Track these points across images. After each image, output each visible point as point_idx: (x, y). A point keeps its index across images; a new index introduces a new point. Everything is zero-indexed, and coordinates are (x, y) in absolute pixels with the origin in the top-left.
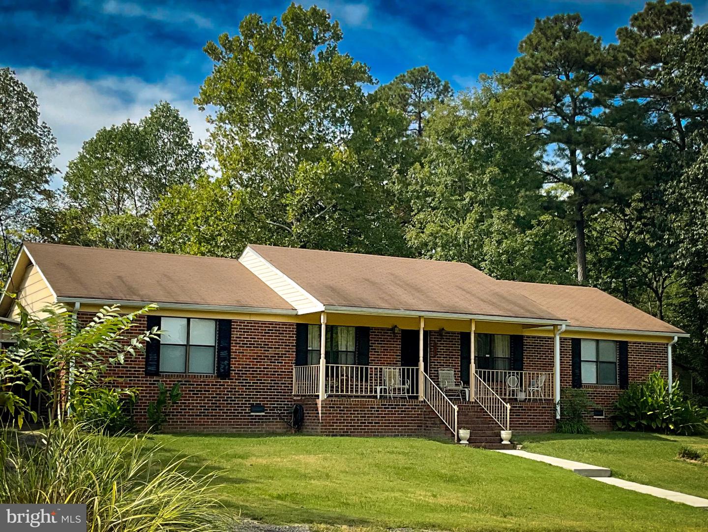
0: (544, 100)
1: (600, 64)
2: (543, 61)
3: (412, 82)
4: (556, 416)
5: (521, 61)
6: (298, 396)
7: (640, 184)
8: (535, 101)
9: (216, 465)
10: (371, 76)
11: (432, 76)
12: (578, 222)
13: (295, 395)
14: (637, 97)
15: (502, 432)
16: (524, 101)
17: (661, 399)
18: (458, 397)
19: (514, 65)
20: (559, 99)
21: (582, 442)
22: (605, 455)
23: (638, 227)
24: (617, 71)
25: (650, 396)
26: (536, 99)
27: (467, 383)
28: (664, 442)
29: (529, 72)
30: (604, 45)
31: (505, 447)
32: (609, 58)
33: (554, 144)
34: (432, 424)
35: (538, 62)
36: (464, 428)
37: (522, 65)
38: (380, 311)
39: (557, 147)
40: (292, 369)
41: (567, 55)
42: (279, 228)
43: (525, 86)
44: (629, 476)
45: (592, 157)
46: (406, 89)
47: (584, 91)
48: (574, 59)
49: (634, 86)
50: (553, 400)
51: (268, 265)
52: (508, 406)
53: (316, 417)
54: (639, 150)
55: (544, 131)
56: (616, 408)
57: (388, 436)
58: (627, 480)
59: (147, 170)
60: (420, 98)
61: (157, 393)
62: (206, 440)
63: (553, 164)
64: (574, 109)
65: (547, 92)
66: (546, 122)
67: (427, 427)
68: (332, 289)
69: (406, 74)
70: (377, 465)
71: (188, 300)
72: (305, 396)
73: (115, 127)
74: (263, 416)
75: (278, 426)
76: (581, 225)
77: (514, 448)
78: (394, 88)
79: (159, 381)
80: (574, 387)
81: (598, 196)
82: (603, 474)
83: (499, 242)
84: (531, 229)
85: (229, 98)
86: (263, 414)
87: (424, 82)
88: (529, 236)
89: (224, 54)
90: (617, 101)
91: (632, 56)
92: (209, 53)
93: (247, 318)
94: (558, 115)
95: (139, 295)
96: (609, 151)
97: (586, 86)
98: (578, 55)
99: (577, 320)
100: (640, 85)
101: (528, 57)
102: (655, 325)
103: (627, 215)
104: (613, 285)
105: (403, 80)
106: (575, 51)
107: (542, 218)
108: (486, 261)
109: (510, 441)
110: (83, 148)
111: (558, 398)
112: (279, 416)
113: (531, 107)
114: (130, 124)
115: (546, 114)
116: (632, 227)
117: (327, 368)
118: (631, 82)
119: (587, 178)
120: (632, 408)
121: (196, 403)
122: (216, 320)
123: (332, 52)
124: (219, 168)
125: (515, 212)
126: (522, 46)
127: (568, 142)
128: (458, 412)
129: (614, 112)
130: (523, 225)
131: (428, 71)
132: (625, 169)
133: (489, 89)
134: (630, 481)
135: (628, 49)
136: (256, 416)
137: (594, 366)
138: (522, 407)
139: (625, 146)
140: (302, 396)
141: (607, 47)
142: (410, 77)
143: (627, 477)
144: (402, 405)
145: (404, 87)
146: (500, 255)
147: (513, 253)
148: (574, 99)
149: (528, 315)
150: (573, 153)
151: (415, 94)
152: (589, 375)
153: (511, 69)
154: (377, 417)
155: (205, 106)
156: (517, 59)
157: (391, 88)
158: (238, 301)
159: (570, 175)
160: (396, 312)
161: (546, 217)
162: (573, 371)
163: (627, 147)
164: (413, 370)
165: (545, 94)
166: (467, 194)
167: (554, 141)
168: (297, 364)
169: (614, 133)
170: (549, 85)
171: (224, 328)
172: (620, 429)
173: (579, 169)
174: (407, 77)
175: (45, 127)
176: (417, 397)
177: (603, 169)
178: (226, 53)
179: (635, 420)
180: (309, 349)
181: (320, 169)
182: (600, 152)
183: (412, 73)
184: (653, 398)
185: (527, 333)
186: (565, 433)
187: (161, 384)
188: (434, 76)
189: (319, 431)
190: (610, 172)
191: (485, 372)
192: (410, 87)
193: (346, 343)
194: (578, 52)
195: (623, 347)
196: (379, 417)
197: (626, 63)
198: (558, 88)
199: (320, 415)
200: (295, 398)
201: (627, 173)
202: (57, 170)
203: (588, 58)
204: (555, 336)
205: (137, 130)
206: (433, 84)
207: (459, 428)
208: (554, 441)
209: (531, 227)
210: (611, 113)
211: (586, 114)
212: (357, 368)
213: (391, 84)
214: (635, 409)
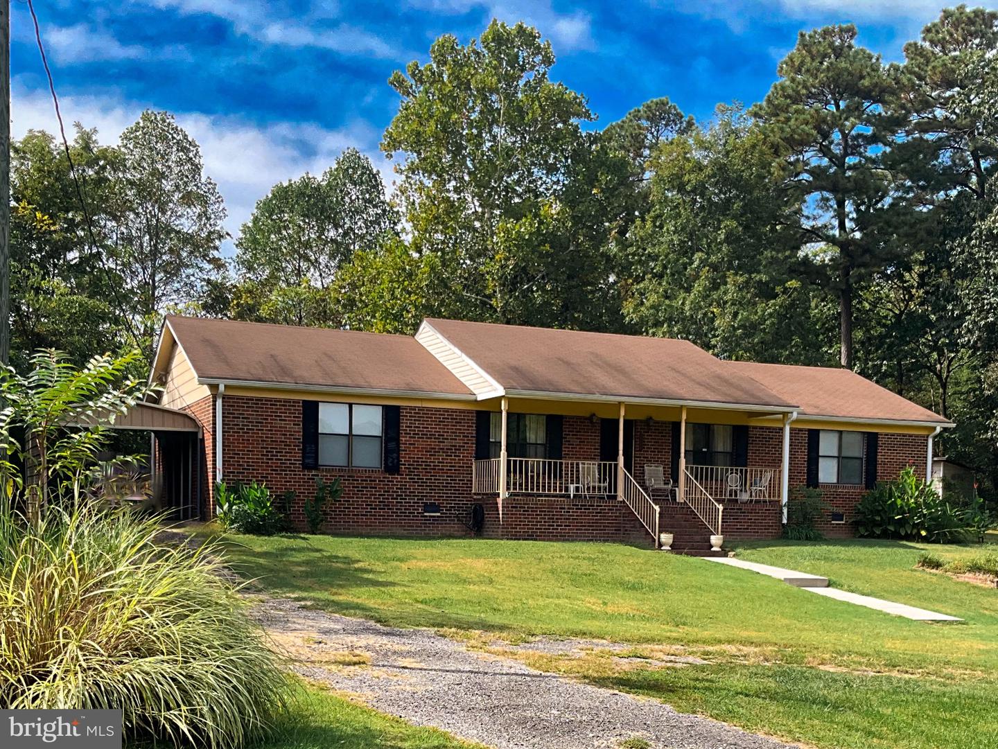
0: (805, 137)
1: (877, 89)
2: (805, 87)
3: (648, 119)
4: (782, 520)
5: (779, 87)
6: (479, 494)
7: (921, 241)
8: (793, 138)
9: (369, 568)
10: (588, 111)
11: (673, 111)
12: (843, 291)
13: (475, 494)
14: (926, 131)
15: (712, 537)
16: (780, 138)
17: (913, 500)
18: (665, 497)
19: (770, 93)
20: (826, 136)
21: (807, 549)
22: (829, 564)
23: (919, 297)
24: (901, 98)
25: (899, 497)
26: (796, 136)
27: (676, 481)
28: (908, 550)
29: (788, 101)
30: (885, 65)
31: (715, 554)
32: (889, 80)
33: (816, 193)
34: (632, 527)
35: (800, 87)
36: (666, 532)
37: (780, 92)
38: (571, 396)
39: (819, 197)
40: (472, 464)
41: (836, 77)
42: (482, 302)
43: (782, 119)
44: (849, 586)
45: (866, 209)
46: (640, 128)
47: (856, 124)
48: (845, 84)
49: (923, 118)
50: (779, 501)
51: (446, 342)
52: (721, 507)
53: (497, 518)
54: (927, 199)
55: (805, 176)
56: (859, 512)
57: (580, 540)
58: (846, 590)
59: (332, 234)
60: (658, 138)
61: (316, 490)
62: (367, 541)
63: (815, 219)
64: (845, 149)
65: (809, 126)
66: (807, 164)
67: (626, 530)
68: (516, 369)
69: (641, 108)
70: (553, 572)
71: (349, 382)
72: (487, 494)
73: (293, 182)
74: (438, 516)
75: (455, 527)
76: (847, 294)
77: (726, 555)
78: (626, 126)
79: (318, 475)
80: (808, 486)
81: (867, 258)
82: (819, 583)
83: (735, 315)
84: (775, 298)
85: (418, 142)
86: (439, 514)
87: (664, 119)
88: (772, 306)
89: (414, 87)
90: (901, 138)
91: (920, 78)
92: (395, 86)
93: (419, 404)
94: (825, 156)
95: (293, 377)
96: (888, 201)
97: (859, 117)
98: (850, 78)
99: (817, 407)
100: (930, 116)
101: (788, 83)
102: (914, 413)
103: (906, 282)
104: (884, 368)
105: (637, 116)
106: (846, 74)
107: (788, 284)
108: (717, 337)
109: (720, 547)
110: (257, 208)
111: (785, 499)
112: (457, 517)
113: (788, 146)
114: (309, 178)
115: (807, 155)
116: (911, 297)
117: (509, 462)
118: (918, 112)
119: (858, 235)
120: (878, 512)
121: (362, 501)
122: (383, 406)
123: (540, 81)
124: (410, 229)
125: (757, 277)
126: (782, 68)
127: (833, 190)
128: (660, 513)
129: (896, 151)
130: (766, 292)
131: (668, 103)
132: (905, 223)
133: (728, 124)
134: (849, 591)
135: (917, 69)
136: (430, 516)
137: (835, 462)
138: (741, 509)
139: (908, 194)
140: (484, 494)
141: (887, 67)
142: (646, 112)
143: (846, 587)
144: (597, 506)
145: (638, 125)
146: (735, 329)
147: (751, 328)
148: (845, 136)
149: (751, 400)
150: (841, 204)
151: (652, 133)
152: (828, 472)
153: (766, 98)
154: (567, 519)
155: (393, 153)
156: (775, 85)
157: (622, 126)
158: (408, 385)
159: (837, 233)
160: (590, 397)
161: (793, 284)
162: (809, 467)
163: (911, 195)
164: (610, 465)
165: (806, 128)
166: (696, 256)
167: (816, 189)
168: (477, 458)
169: (894, 177)
170: (812, 117)
171: (392, 416)
172: (862, 536)
173: (849, 224)
174: (642, 112)
175: (210, 183)
176: (615, 497)
177: (876, 224)
178: (416, 86)
179: (880, 525)
180: (491, 440)
181: (525, 227)
182: (877, 202)
183: (649, 107)
184: (903, 499)
185: (753, 423)
186: (791, 539)
187: (320, 478)
188: (675, 110)
189: (500, 533)
190: (886, 227)
191: (697, 468)
192: (645, 125)
193: (535, 434)
194: (850, 73)
195: (872, 440)
196: (569, 519)
197: (913, 87)
198: (824, 121)
199: (501, 516)
200: (475, 497)
201: (906, 228)
202: (228, 234)
203: (862, 81)
204: (785, 426)
205: (319, 185)
206: (674, 121)
207: (660, 532)
208: (774, 548)
209: (775, 296)
210: (891, 152)
211: (860, 154)
212: (550, 463)
213: (623, 122)
214: (882, 513)
